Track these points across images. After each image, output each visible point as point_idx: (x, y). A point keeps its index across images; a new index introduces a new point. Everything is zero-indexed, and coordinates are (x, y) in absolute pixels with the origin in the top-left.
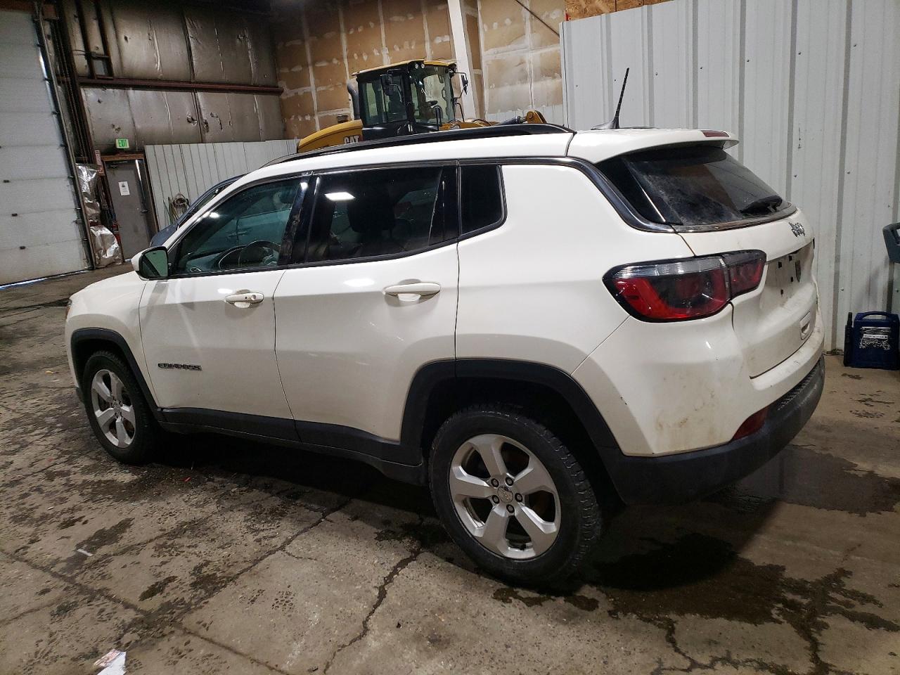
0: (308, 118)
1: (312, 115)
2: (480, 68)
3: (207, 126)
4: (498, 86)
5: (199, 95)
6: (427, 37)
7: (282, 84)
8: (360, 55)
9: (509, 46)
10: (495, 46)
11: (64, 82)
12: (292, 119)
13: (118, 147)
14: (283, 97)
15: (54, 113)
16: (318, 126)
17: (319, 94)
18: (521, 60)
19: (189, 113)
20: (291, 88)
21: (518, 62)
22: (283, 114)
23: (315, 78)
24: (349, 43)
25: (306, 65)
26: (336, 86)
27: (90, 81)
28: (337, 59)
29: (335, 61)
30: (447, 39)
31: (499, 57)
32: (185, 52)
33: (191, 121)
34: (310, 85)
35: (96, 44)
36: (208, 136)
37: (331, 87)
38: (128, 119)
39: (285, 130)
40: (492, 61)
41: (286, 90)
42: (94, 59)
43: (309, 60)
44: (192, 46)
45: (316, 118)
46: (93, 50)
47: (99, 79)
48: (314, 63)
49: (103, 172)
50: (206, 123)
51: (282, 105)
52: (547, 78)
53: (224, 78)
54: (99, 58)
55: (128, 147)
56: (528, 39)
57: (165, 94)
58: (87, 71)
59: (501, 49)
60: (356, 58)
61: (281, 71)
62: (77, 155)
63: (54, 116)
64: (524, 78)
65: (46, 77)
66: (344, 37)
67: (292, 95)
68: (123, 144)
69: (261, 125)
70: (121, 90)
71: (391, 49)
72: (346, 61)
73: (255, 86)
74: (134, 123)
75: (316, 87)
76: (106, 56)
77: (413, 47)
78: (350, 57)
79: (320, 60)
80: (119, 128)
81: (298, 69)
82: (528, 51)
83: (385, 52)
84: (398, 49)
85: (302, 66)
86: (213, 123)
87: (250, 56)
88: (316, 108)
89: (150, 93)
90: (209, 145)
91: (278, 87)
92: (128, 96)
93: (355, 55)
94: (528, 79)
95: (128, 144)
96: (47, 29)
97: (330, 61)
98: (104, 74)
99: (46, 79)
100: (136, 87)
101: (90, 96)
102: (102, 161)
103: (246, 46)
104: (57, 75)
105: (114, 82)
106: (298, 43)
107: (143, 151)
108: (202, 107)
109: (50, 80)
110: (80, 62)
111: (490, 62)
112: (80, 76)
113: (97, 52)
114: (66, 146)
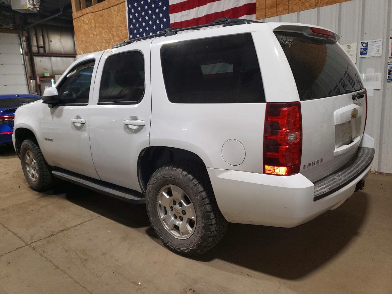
13: (45, 75)
27: (38, 55)
32: (73, 45)
35: (41, 43)
38: (50, 67)
42: (40, 48)
46: (39, 45)
47: (41, 54)
49: (40, 83)
54: (42, 47)
57: (64, 59)
58: (37, 52)
62: (30, 77)
63: (24, 66)
68: (47, 74)
70: (48, 57)
74: (52, 68)
76: (44, 47)
80: (47, 70)
89: (59, 58)
92: (51, 59)
95: (49, 75)
96: (24, 39)
98: (43, 52)
99: (21, 54)
100: (54, 56)
101: (37, 60)
102: (39, 80)
104: (26, 53)
105: (46, 55)
107: (54, 77)
109: (23, 55)
110: (35, 49)
112: (34, 53)
113: (41, 45)
114: (26, 75)
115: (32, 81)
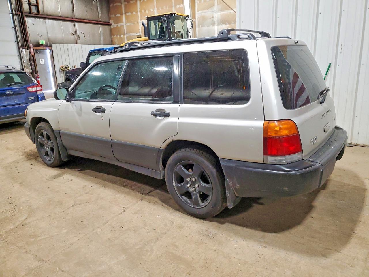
0: (122, 36)
1: (124, 35)
2: (195, 19)
3: (79, 37)
4: (202, 27)
5: (76, 24)
6: (173, 5)
7: (111, 22)
8: (145, 11)
9: (208, 10)
10: (201, 10)
11: (18, 15)
12: (115, 36)
13: (40, 44)
14: (112, 27)
15: (13, 27)
16: (126, 40)
17: (127, 26)
18: (212, 16)
19: (72, 31)
20: (115, 23)
21: (212, 17)
22: (112, 33)
23: (126, 20)
24: (140, 5)
25: (122, 14)
26: (134, 23)
27: (29, 15)
28: (135, 12)
29: (134, 13)
30: (182, 6)
31: (203, 14)
32: (71, 5)
33: (72, 35)
34: (123, 23)
36: (79, 41)
37: (132, 24)
38: (45, 32)
39: (112, 41)
40: (200, 16)
41: (113, 24)
42: (32, 5)
43: (123, 12)
44: (74, 3)
45: (125, 36)
46: (31, 1)
47: (33, 14)
48: (125, 13)
49: (34, 54)
50: (79, 36)
51: (111, 30)
52: (223, 24)
53: (88, 17)
54: (34, 5)
55: (45, 44)
56: (216, 8)
57: (61, 22)
58: (28, 10)
59: (204, 11)
60: (143, 12)
61: (111, 16)
62: (23, 46)
63: (13, 29)
64: (213, 24)
65: (11, 12)
66: (138, 3)
67: (116, 26)
68: (43, 42)
69: (102, 38)
70: (43, 20)
71: (158, 9)
72: (139, 14)
73: (100, 21)
74: (48, 34)
75: (126, 23)
76: (37, 5)
77: (167, 9)
78: (141, 11)
79: (128, 12)
80: (41, 36)
81: (118, 15)
82: (216, 13)
83: (156, 10)
84: (161, 9)
85: (120, 15)
86: (82, 36)
87: (98, 9)
88: (125, 32)
89: (55, 22)
90: (80, 45)
91: (110, 23)
92: (46, 22)
93: (143, 11)
94: (215, 25)
95: (45, 43)
97: (132, 13)
98: (35, 12)
99: (10, 13)
100: (49, 19)
101: (29, 21)
102: (33, 49)
103: (97, 5)
104: (15, 11)
105: (40, 16)
106: (119, 4)
107: (51, 46)
108: (77, 29)
109: (12, 14)
110: (26, 7)
111: (199, 17)
112: (25, 13)
113: (33, 3)
114: (18, 42)
115: (24, 50)
